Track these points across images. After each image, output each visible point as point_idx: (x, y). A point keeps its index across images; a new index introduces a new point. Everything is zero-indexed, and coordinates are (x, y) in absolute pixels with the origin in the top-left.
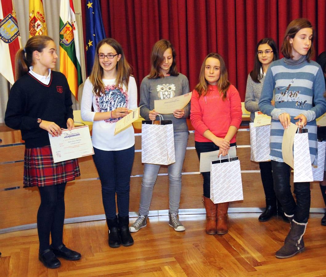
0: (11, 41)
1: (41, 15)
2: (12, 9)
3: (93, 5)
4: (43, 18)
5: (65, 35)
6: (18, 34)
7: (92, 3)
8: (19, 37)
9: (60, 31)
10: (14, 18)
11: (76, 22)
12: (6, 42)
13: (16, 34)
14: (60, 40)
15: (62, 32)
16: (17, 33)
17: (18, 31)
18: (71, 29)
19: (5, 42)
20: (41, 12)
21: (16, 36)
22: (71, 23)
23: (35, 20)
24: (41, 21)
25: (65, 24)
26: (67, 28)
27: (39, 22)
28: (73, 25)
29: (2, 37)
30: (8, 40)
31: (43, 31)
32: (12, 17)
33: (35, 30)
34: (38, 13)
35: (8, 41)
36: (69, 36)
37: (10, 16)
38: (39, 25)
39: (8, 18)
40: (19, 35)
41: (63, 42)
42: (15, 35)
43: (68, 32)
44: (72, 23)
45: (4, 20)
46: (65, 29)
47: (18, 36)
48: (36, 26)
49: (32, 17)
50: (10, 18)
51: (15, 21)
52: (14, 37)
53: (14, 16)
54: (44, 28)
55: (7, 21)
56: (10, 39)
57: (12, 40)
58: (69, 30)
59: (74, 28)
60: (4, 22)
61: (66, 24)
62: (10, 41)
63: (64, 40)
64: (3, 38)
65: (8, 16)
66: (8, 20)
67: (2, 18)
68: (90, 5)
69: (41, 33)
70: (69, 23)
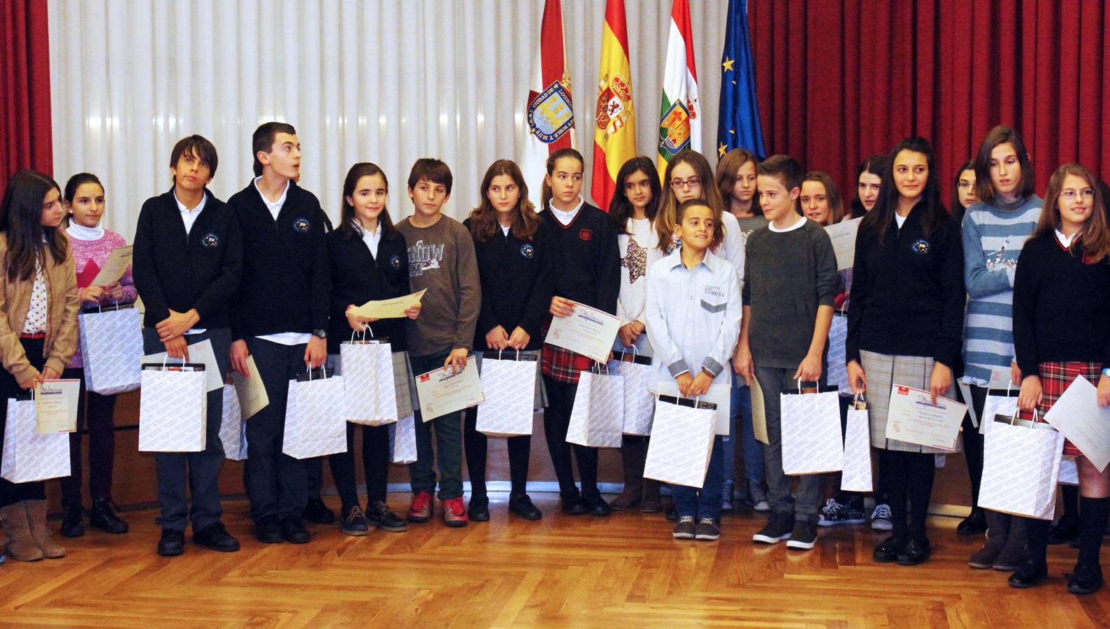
0: (555, 139)
1: (622, 85)
2: (562, 71)
3: (734, 65)
4: (626, 91)
5: (670, 129)
6: (570, 123)
7: (732, 62)
8: (572, 130)
9: (662, 120)
10: (564, 90)
11: (698, 101)
12: (544, 141)
13: (566, 124)
14: (661, 140)
15: (666, 123)
16: (569, 121)
17: (573, 117)
18: (684, 116)
19: (541, 139)
20: (623, 79)
21: (566, 127)
22: (685, 103)
23: (608, 94)
24: (621, 98)
25: (672, 104)
26: (675, 113)
27: (616, 100)
28: (691, 108)
29: (537, 129)
30: (549, 136)
31: (625, 119)
32: (560, 87)
33: (608, 118)
34: (617, 80)
35: (549, 138)
36: (678, 131)
37: (556, 86)
38: (615, 106)
39: (552, 90)
40: (573, 126)
41: (665, 145)
42: (563, 126)
43: (678, 123)
44: (689, 102)
45: (542, 94)
46: (671, 115)
47: (569, 128)
48: (611, 108)
49: (604, 88)
50: (556, 90)
51: (568, 97)
52: (561, 131)
53: (565, 85)
54: (627, 112)
55: (549, 96)
56: (553, 134)
57: (556, 136)
58: (680, 119)
59: (694, 115)
60: (543, 97)
61: (675, 105)
62: (552, 139)
63: (668, 140)
64: (538, 132)
65: (553, 86)
66: (552, 93)
67: (540, 89)
68: (728, 65)
69: (618, 124)
70: (681, 104)
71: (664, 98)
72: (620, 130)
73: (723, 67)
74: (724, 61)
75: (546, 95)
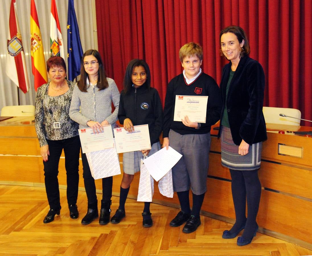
0: (16, 55)
1: (37, 36)
2: (17, 32)
3: (70, 27)
4: (39, 38)
5: (53, 50)
9: (51, 47)
10: (18, 39)
11: (62, 40)
12: (12, 56)
15: (52, 47)
16: (21, 49)
17: (22, 47)
18: (57, 45)
19: (12, 55)
20: (37, 34)
21: (19, 51)
23: (33, 39)
24: (36, 40)
25: (53, 41)
26: (54, 44)
27: (35, 41)
28: (60, 42)
30: (14, 54)
31: (38, 47)
32: (16, 38)
33: (33, 47)
34: (35, 34)
35: (14, 55)
36: (55, 50)
37: (15, 38)
38: (35, 43)
39: (13, 39)
43: (55, 47)
44: (58, 40)
45: (11, 40)
47: (21, 51)
48: (33, 44)
49: (32, 37)
50: (15, 39)
52: (18, 52)
53: (18, 37)
54: (39, 45)
55: (13, 41)
56: (15, 53)
57: (16, 54)
58: (55, 46)
59: (61, 44)
60: (11, 41)
61: (54, 41)
62: (15, 55)
63: (52, 53)
64: (10, 53)
65: (14, 38)
67: (10, 39)
68: (68, 27)
69: (36, 49)
70: (55, 41)
71: (51, 39)
72: (37, 51)
73: (67, 28)
74: (67, 26)
75: (12, 41)
